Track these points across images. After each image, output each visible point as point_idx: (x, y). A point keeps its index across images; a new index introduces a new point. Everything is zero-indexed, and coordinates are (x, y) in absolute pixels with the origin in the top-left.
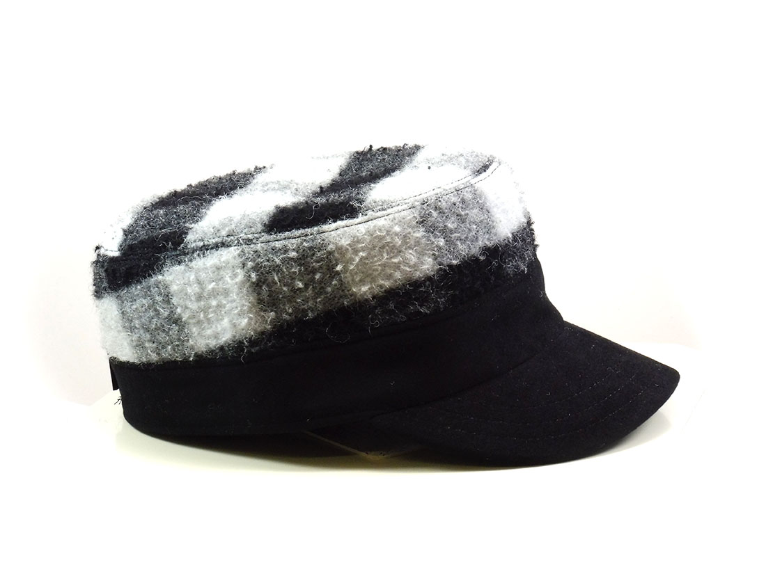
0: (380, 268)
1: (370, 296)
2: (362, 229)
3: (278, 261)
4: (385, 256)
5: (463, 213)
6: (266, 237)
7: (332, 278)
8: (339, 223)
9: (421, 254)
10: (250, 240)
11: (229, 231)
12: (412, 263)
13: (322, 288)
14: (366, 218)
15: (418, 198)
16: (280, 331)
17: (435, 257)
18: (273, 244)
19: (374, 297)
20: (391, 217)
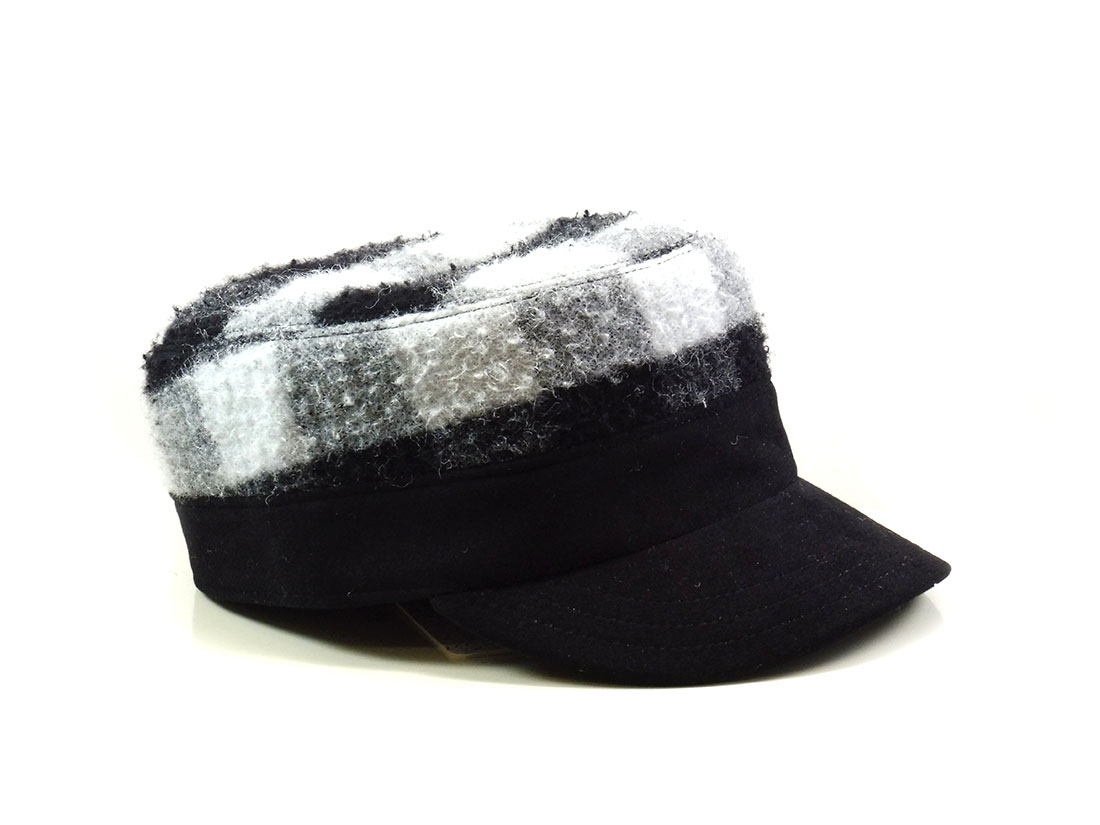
0: (457, 385)
1: (442, 425)
2: (435, 327)
3: (321, 366)
4: (465, 367)
5: (589, 315)
6: (312, 330)
7: (392, 393)
8: (408, 317)
9: (517, 370)
10: (292, 333)
11: (273, 319)
12: (502, 380)
13: (380, 408)
14: (444, 312)
15: (524, 289)
16: (322, 465)
17: (538, 375)
18: (316, 341)
19: (449, 427)
20: (478, 313)
